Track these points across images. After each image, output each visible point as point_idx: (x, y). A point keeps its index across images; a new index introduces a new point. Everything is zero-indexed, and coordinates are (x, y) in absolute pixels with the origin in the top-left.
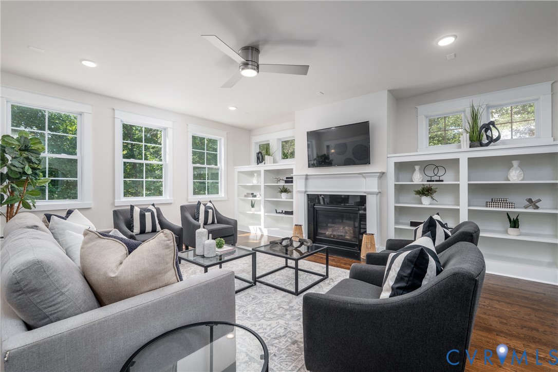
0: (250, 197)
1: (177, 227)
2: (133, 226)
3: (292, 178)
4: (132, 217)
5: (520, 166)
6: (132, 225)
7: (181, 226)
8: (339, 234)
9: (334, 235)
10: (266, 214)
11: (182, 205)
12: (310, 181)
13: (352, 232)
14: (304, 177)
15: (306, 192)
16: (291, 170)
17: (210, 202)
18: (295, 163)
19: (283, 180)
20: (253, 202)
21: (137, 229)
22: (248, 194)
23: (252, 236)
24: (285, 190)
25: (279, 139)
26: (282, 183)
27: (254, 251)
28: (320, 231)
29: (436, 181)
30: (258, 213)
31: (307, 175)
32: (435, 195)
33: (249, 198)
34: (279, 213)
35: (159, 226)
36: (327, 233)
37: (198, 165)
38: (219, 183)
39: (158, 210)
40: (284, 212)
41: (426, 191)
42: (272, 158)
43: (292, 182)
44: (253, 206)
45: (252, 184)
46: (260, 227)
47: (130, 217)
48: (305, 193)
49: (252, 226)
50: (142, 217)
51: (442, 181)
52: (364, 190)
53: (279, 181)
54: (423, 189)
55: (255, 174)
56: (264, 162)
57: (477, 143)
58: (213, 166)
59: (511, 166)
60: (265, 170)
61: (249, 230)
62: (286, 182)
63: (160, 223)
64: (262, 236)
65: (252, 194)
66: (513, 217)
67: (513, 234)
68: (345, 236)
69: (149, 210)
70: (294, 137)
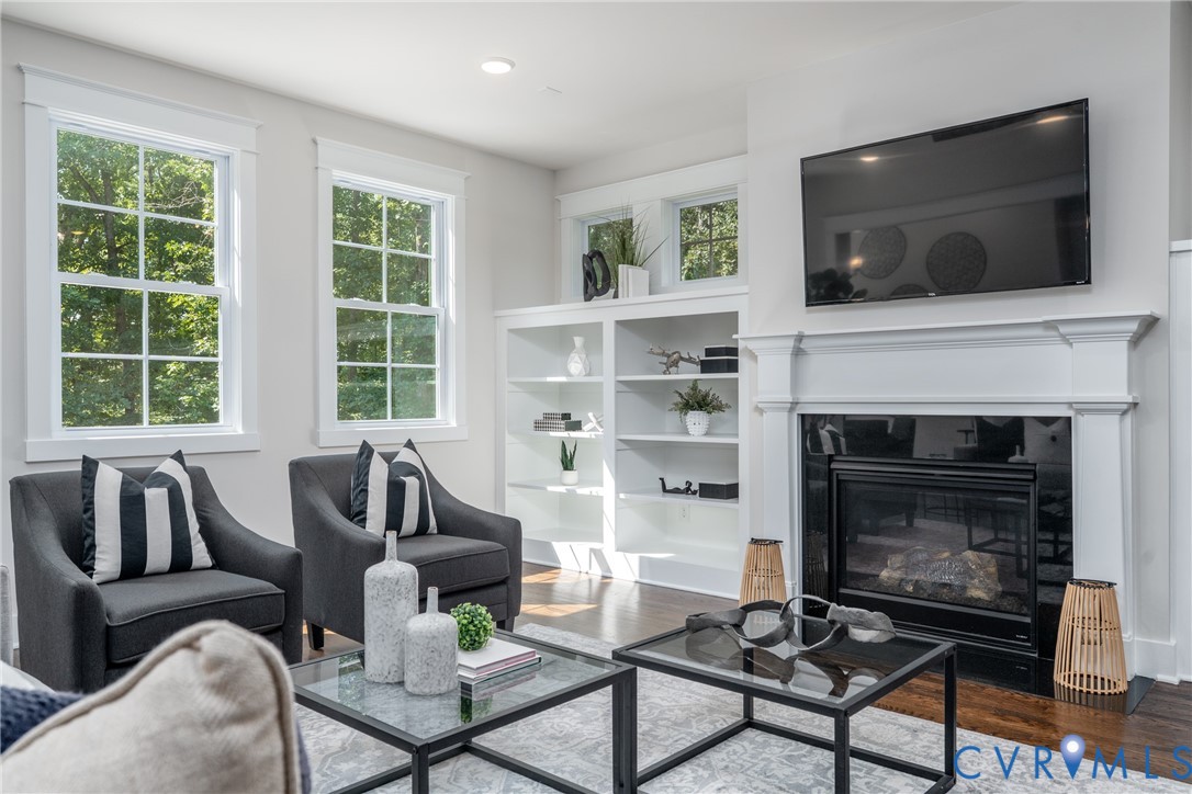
0: (558, 429)
1: (279, 551)
2: (93, 546)
3: (734, 351)
4: (89, 506)
6: (87, 543)
7: (292, 544)
8: (936, 578)
9: (916, 583)
10: (622, 496)
11: (296, 457)
12: (816, 363)
13: (992, 569)
14: (791, 343)
15: (795, 404)
16: (730, 320)
17: (410, 445)
18: (745, 289)
19: (690, 360)
20: (570, 449)
21: (108, 560)
22: (548, 416)
23: (563, 582)
24: (698, 402)
25: (671, 202)
26: (688, 374)
27: (626, 666)
28: (853, 566)
30: (595, 490)
31: (800, 338)
33: (552, 434)
34: (676, 491)
35: (203, 545)
36: (884, 574)
37: (357, 303)
38: (438, 375)
39: (199, 478)
40: (695, 487)
42: (646, 274)
43: (732, 366)
44: (567, 463)
45: (563, 379)
46: (596, 545)
47: (79, 504)
48: (791, 410)
49: (567, 544)
50: (132, 507)
52: (1066, 396)
53: (675, 364)
55: (578, 341)
56: (612, 291)
58: (412, 308)
60: (617, 322)
61: (556, 559)
62: (706, 367)
63: (207, 532)
64: (606, 580)
65: (566, 416)
68: (964, 588)
69: (162, 480)
70: (734, 188)
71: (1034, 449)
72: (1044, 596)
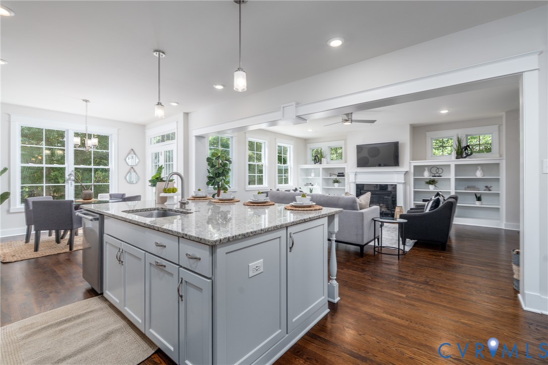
0: (310, 186)
3: (344, 173)
5: (482, 169)
12: (358, 176)
15: (355, 182)
16: (343, 169)
18: (347, 164)
19: (335, 174)
20: (311, 189)
22: (307, 184)
24: (336, 181)
25: (328, 147)
26: (335, 177)
29: (438, 176)
31: (356, 172)
32: (437, 184)
33: (308, 187)
41: (432, 182)
42: (327, 160)
43: (343, 176)
44: (311, 192)
45: (310, 177)
51: (441, 176)
52: (396, 181)
53: (332, 175)
54: (430, 181)
55: (313, 171)
56: (320, 163)
57: (460, 156)
59: (478, 169)
60: (322, 168)
62: (338, 176)
65: (311, 184)
66: (478, 195)
67: (478, 204)
70: (341, 145)
71: (390, 189)
72: (393, 212)
